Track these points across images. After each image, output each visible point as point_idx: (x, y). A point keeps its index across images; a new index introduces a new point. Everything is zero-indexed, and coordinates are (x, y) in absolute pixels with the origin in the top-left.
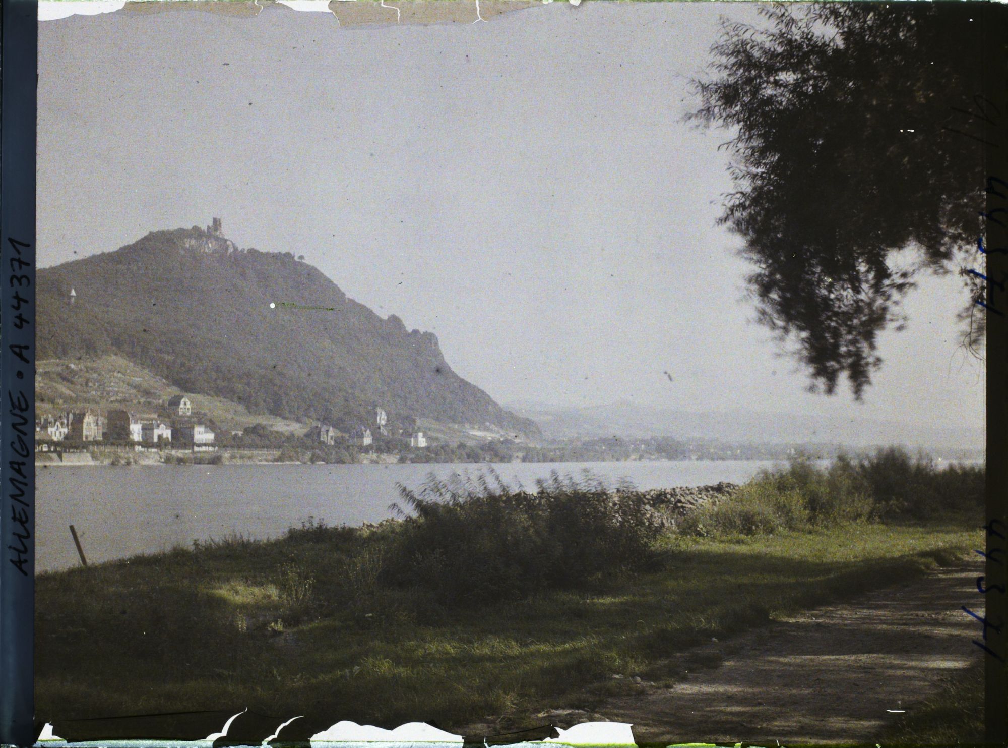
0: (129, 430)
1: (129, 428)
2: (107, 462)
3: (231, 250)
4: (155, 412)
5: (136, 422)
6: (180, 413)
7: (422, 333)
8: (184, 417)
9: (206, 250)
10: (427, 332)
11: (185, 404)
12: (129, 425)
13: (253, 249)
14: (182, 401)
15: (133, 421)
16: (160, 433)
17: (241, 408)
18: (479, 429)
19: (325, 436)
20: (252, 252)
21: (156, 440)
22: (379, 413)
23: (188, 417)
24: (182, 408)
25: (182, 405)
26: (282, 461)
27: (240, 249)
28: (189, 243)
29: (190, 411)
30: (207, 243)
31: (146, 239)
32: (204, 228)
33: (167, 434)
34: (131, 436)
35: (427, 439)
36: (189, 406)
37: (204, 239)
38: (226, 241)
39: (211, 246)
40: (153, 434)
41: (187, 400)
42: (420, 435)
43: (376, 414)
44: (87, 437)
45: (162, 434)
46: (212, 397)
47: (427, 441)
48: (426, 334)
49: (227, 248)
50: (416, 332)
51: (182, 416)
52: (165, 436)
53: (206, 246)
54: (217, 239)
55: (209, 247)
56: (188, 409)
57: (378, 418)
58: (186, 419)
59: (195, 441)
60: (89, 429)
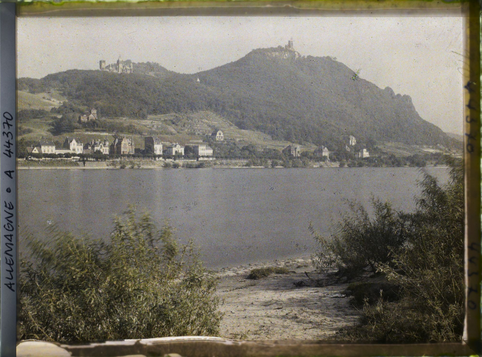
0: (154, 149)
1: (154, 147)
2: (118, 167)
3: (297, 56)
4: (201, 139)
5: (158, 144)
6: (217, 139)
7: (402, 95)
8: (219, 141)
9: (285, 58)
10: (405, 95)
11: (220, 134)
12: (153, 145)
13: (310, 56)
14: (218, 133)
15: (156, 143)
16: (177, 150)
17: (269, 137)
18: (433, 148)
19: (294, 151)
20: (309, 57)
21: (174, 153)
22: (351, 139)
23: (221, 141)
24: (218, 137)
25: (218, 135)
26: (249, 166)
27: (302, 56)
28: (274, 54)
29: (223, 138)
30: (285, 54)
31: (250, 53)
32: (283, 46)
33: (181, 151)
34: (155, 152)
35: (369, 153)
36: (222, 135)
37: (283, 52)
38: (295, 52)
39: (287, 55)
40: (172, 150)
41: (221, 132)
42: (365, 150)
43: (349, 139)
44: (123, 152)
45: (178, 150)
46: (254, 131)
47: (370, 153)
48: (405, 96)
49: (295, 56)
50: (399, 95)
51: (218, 141)
52: (180, 152)
53: (284, 55)
54: (290, 51)
55: (286, 56)
56: (222, 137)
57: (350, 141)
58: (220, 143)
59: (200, 154)
60: (125, 148)
